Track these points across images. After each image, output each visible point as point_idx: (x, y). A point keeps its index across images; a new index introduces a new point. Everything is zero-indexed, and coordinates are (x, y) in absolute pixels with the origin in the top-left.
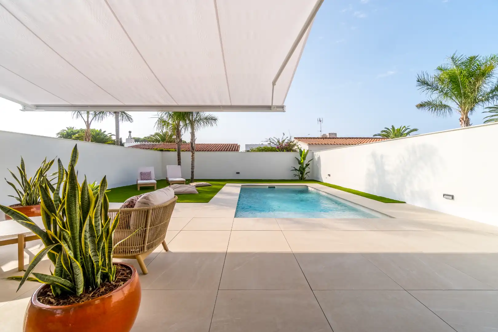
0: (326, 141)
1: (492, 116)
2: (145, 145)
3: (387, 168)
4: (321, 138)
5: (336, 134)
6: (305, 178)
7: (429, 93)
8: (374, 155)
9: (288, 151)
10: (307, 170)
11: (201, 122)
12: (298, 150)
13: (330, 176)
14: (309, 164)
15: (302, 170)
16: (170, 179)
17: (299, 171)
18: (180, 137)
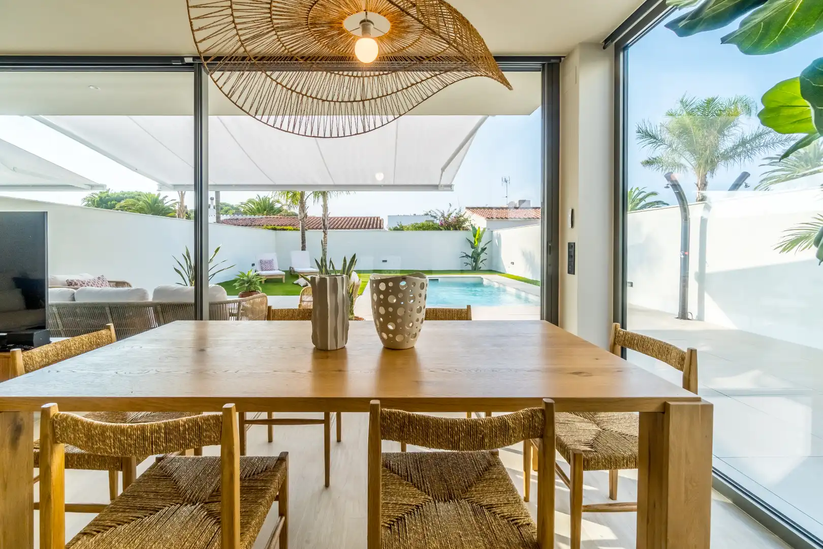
1: (774, 171)
2: (237, 219)
4: (507, 208)
9: (456, 229)
10: (483, 256)
12: (471, 228)
13: (513, 264)
15: (475, 257)
17: (472, 258)
18: (305, 211)
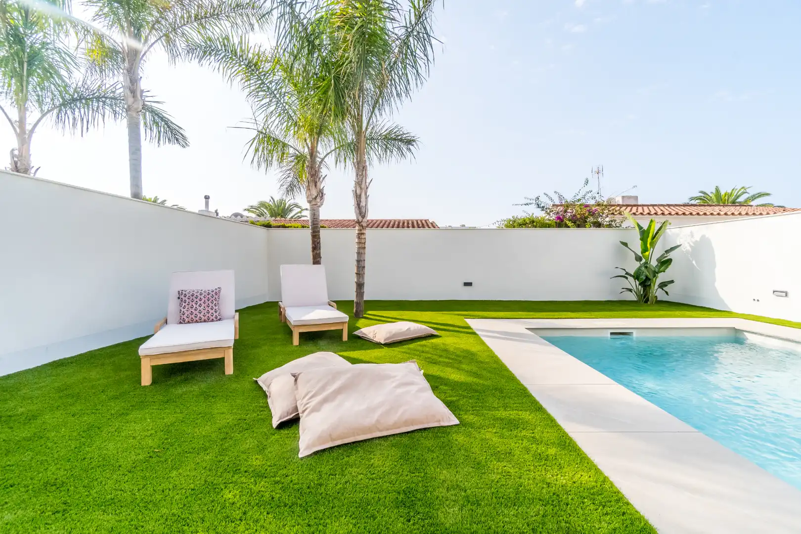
5: (636, 198)
6: (656, 298)
10: (661, 278)
14: (668, 260)
17: (636, 278)
18: (318, 184)
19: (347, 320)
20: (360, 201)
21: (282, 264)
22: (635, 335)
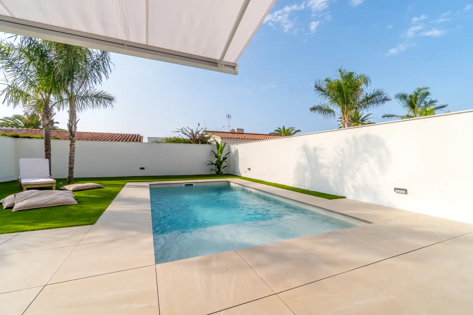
0: (235, 136)
3: (321, 161)
4: (231, 133)
5: (243, 130)
6: (222, 172)
7: (324, 98)
8: (305, 148)
9: (202, 143)
10: (224, 164)
11: (88, 100)
12: (215, 143)
13: (250, 170)
14: (227, 157)
15: (218, 165)
16: (24, 181)
17: (216, 165)
18: (50, 118)
19: (55, 182)
20: (72, 129)
21: (21, 158)
22: (194, 185)
